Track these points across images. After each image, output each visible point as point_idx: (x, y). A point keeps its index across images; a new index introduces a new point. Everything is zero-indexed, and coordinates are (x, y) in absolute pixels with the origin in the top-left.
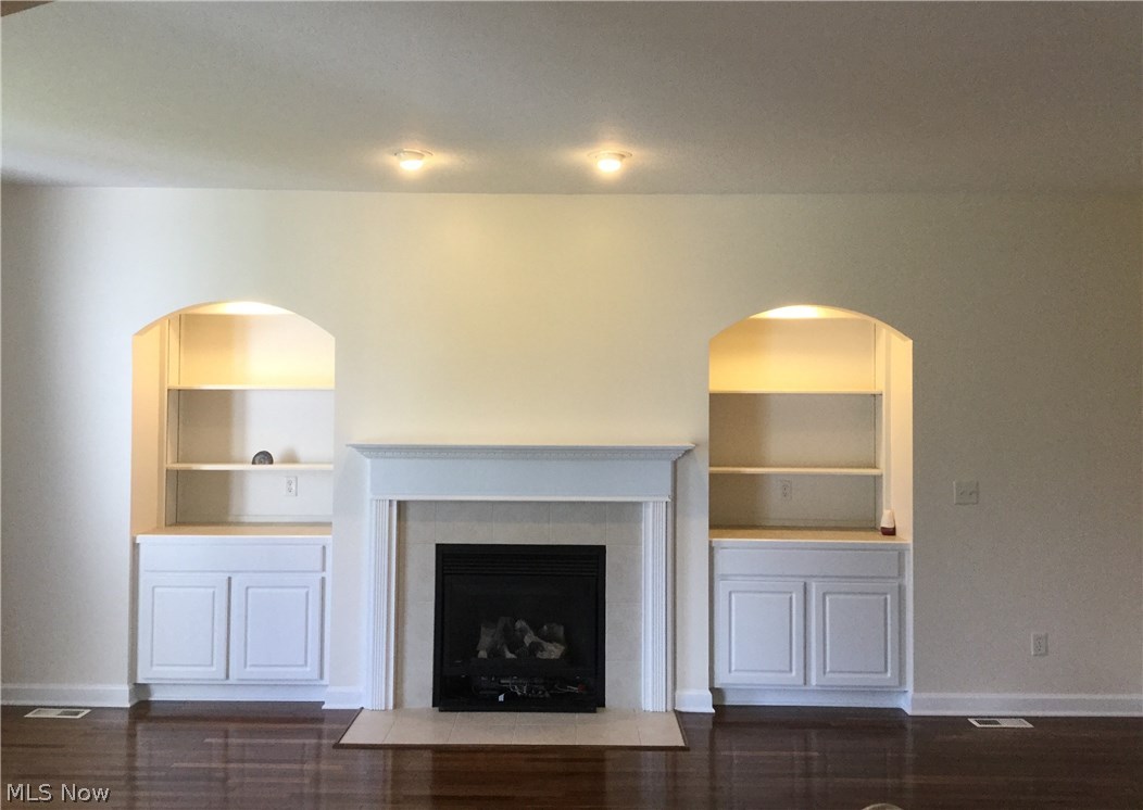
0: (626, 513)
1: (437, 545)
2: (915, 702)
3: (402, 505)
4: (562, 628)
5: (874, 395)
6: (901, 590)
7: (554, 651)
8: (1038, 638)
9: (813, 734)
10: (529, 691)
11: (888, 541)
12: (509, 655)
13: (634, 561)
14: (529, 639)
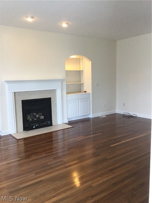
0: (54, 91)
1: (22, 100)
2: (92, 116)
3: (15, 93)
4: (42, 113)
5: (80, 71)
6: (90, 100)
7: (42, 117)
8: (105, 105)
9: (80, 123)
10: (39, 125)
11: (85, 93)
12: (35, 119)
13: (55, 99)
14: (37, 116)
